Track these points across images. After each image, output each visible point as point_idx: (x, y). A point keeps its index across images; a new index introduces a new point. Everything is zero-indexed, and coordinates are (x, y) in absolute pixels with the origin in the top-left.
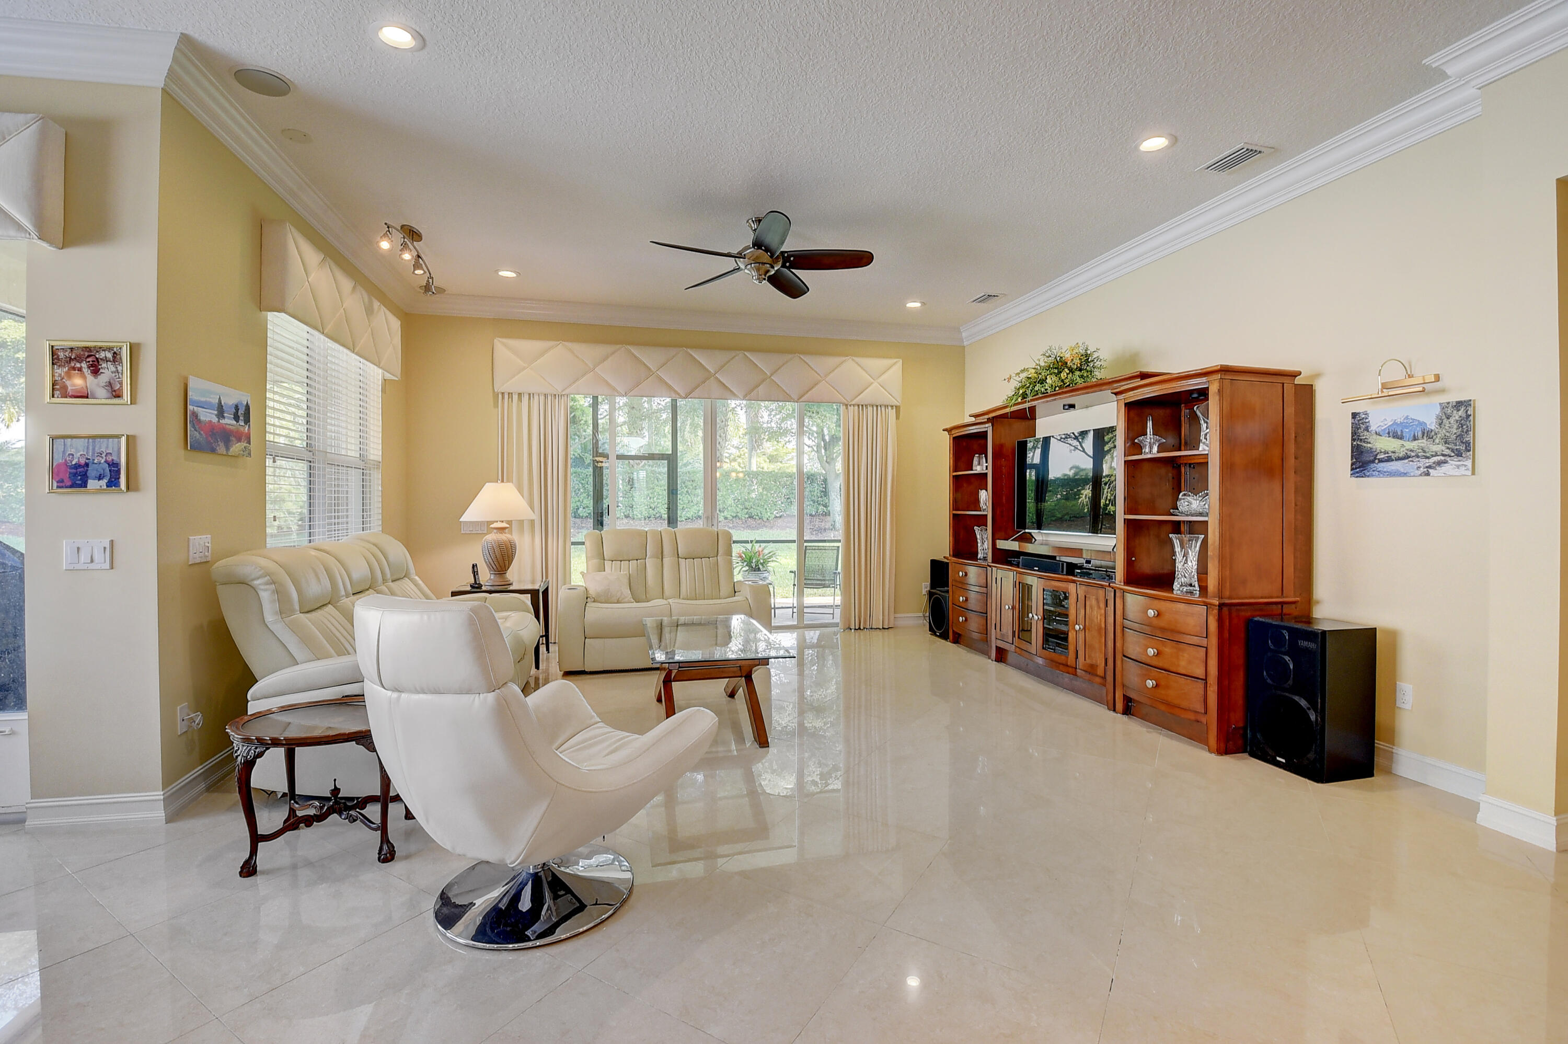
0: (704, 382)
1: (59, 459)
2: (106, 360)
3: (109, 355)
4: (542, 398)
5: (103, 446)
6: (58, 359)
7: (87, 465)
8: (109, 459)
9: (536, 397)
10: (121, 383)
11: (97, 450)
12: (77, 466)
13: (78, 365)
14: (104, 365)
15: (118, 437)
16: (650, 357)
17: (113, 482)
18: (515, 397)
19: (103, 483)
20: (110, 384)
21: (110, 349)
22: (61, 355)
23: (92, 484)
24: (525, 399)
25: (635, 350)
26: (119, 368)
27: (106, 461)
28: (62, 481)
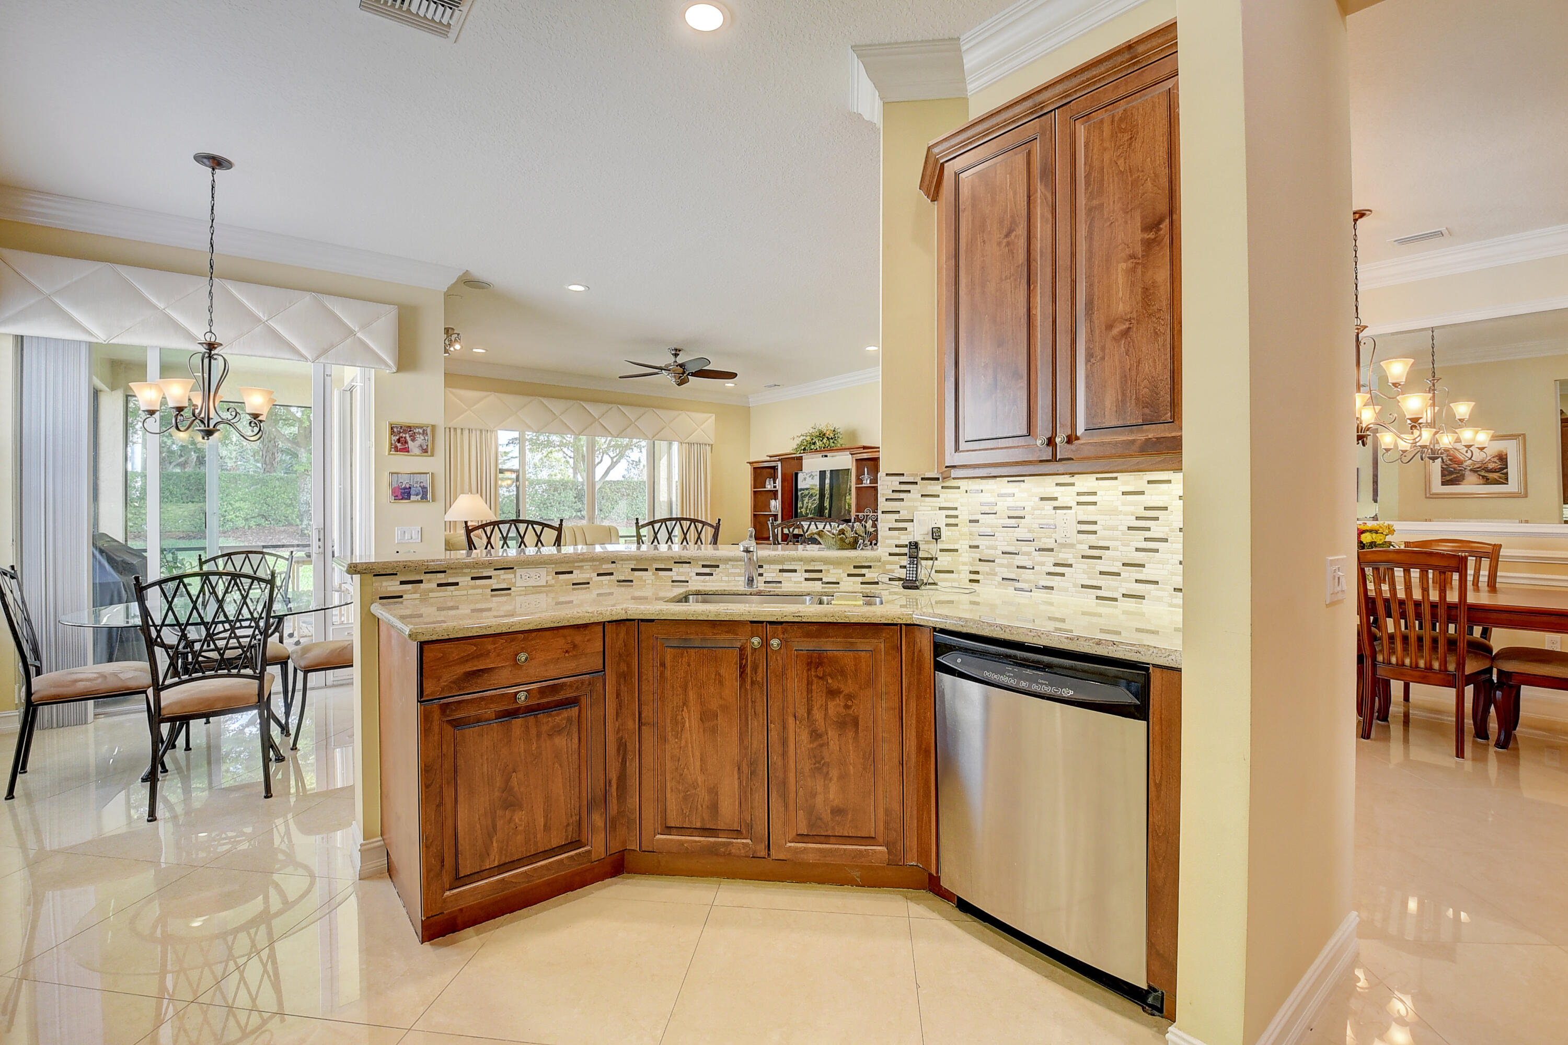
0: (591, 424)
1: (395, 485)
2: (419, 433)
3: (421, 431)
4: (478, 432)
5: (418, 478)
6: (394, 432)
7: (410, 488)
8: (422, 485)
9: (474, 432)
10: (427, 446)
11: (415, 480)
12: (405, 488)
13: (404, 435)
14: (418, 436)
15: (426, 473)
16: (556, 406)
17: (424, 497)
18: (459, 431)
19: (419, 497)
20: (421, 446)
21: (421, 428)
22: (395, 430)
23: (413, 498)
24: (466, 432)
25: (545, 401)
26: (426, 438)
27: (420, 486)
28: (397, 496)
